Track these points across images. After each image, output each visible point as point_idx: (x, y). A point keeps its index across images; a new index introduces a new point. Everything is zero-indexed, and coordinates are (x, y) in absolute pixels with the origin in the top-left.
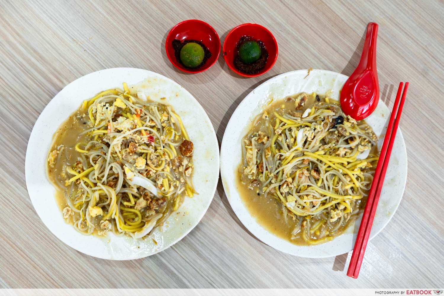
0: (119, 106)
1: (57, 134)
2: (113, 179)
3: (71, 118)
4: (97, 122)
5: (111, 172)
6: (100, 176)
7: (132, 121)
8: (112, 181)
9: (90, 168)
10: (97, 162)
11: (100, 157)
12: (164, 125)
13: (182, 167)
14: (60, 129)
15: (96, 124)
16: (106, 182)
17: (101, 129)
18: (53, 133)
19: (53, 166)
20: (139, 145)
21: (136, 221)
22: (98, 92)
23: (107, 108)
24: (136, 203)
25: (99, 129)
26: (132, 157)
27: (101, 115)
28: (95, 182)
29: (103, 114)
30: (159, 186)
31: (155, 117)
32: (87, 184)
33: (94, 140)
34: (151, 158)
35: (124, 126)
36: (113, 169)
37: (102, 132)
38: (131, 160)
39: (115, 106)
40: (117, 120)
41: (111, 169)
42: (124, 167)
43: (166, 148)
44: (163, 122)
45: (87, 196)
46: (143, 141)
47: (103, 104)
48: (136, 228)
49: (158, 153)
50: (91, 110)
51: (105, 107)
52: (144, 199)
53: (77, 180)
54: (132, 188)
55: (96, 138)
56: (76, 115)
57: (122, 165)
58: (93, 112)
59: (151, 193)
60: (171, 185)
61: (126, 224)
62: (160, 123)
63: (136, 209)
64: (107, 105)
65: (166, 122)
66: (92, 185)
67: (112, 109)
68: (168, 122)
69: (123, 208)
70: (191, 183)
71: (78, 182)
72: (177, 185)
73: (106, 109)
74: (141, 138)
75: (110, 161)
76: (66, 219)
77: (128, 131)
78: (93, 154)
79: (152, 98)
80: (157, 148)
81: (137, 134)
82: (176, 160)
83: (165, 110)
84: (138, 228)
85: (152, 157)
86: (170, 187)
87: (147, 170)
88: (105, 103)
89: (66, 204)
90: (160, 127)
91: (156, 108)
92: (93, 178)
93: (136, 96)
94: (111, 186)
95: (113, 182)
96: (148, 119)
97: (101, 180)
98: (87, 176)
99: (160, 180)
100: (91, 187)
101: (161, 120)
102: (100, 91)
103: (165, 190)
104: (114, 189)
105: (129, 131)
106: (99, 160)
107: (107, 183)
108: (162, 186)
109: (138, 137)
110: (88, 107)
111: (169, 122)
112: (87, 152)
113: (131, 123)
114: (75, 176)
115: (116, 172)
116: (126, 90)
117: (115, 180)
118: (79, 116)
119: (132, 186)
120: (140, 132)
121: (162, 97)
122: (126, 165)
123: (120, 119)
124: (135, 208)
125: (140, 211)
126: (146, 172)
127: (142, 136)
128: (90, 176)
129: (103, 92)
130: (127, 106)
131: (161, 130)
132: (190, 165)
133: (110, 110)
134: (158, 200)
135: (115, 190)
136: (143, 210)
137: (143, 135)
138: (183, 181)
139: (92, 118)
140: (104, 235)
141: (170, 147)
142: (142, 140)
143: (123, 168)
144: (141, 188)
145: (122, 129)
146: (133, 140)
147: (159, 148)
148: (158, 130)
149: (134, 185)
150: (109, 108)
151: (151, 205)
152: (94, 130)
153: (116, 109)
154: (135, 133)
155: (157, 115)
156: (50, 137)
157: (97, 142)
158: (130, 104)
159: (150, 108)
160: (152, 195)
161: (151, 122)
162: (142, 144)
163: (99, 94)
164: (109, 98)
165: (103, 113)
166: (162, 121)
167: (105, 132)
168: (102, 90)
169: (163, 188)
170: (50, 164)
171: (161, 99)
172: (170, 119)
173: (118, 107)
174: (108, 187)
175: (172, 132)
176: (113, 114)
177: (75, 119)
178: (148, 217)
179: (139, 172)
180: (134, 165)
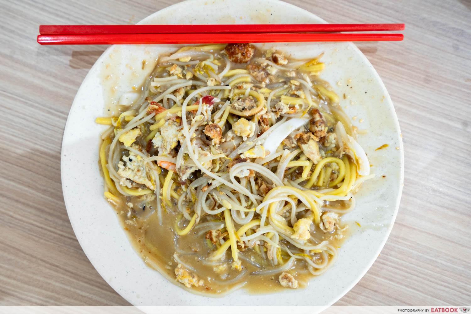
0: (134, 140)
1: (148, 260)
2: (257, 183)
3: (128, 229)
4: (148, 184)
5: (244, 182)
6: (244, 204)
7: (167, 123)
8: (259, 187)
9: (224, 218)
10: (219, 202)
11: (212, 196)
12: (189, 76)
13: (269, 68)
14: (141, 252)
15: (152, 187)
16: (258, 197)
17: (162, 181)
18: (144, 266)
19: (201, 283)
20: (213, 121)
21: (337, 167)
22: (98, 170)
23: (130, 160)
24: (309, 159)
25: (162, 186)
26: (228, 140)
27: (139, 174)
28: (251, 216)
29: (138, 171)
30: (291, 111)
31: (172, 85)
32: (250, 232)
33: (178, 201)
34: (242, 108)
35: (171, 136)
36: (240, 176)
37: (168, 182)
38: (235, 143)
39: (131, 146)
40: (158, 148)
41: (238, 179)
42: (242, 156)
43: (230, 83)
44: (184, 75)
45: (271, 239)
46: (206, 112)
47: (121, 165)
48: (351, 171)
49: (234, 98)
50: (125, 189)
51: (128, 163)
52: (306, 143)
53: (239, 247)
54: (281, 156)
55: (175, 195)
56: (125, 217)
57: (238, 160)
58: (130, 186)
59: (298, 130)
60: (296, 93)
61: (338, 186)
62: (183, 81)
63: (319, 162)
64: (125, 158)
65: (184, 72)
66: (256, 223)
67: (134, 151)
68: (186, 68)
69: (310, 185)
70: (299, 61)
71: (243, 246)
72: (298, 84)
73: (132, 163)
74: (202, 114)
75: (225, 179)
76: (300, 285)
77: (183, 131)
78: (202, 207)
79: (137, 84)
80: (225, 96)
81: (192, 119)
82: (255, 73)
83: (165, 67)
84: (351, 168)
85: (240, 107)
86: (298, 96)
87: (259, 122)
88: (120, 162)
89: (273, 278)
90: (191, 83)
91: (155, 79)
92: (243, 216)
93: (126, 109)
94: (269, 189)
95: (261, 185)
96: (172, 97)
97: (252, 203)
98: (237, 226)
99: (282, 107)
100: (259, 226)
101: (180, 78)
102: (97, 167)
103: (301, 106)
104: (274, 186)
105: (182, 129)
106: (216, 198)
107: (260, 196)
108: (292, 107)
109: (198, 117)
110: (117, 194)
111: (187, 66)
112: (195, 216)
113: (169, 124)
114: (230, 248)
115: (247, 173)
116: (109, 122)
117: (259, 182)
118: (129, 214)
119: (278, 155)
120: (190, 114)
121: (140, 66)
122: (240, 152)
123: (157, 142)
124: (315, 163)
125: (322, 158)
126: (262, 124)
127: (199, 112)
128: (239, 221)
129: (100, 162)
130: (136, 127)
131: (196, 83)
132: (269, 55)
133: (136, 156)
134: (313, 122)
135: (276, 186)
136: (323, 153)
137: (197, 111)
138: (293, 74)
139: (140, 192)
140: (344, 229)
141: (229, 78)
142: (204, 113)
143: (245, 160)
144: (285, 143)
145: (175, 140)
146: (200, 129)
147: (227, 93)
148: (194, 87)
149: (277, 151)
150: (131, 157)
151: (319, 134)
152: (161, 195)
153: (137, 147)
154: (189, 122)
155: (168, 81)
156: (150, 272)
157: (184, 195)
158: (135, 121)
159: (153, 90)
160: (303, 130)
161: (178, 94)
162: (212, 117)
163: (101, 170)
164: (114, 153)
165: (136, 170)
166: (181, 76)
167: (170, 174)
168: (97, 162)
169: (297, 107)
170: (197, 286)
171: (143, 68)
172: (183, 64)
173: (135, 143)
174: (268, 195)
175: (205, 65)
176: (143, 153)
177: (130, 222)
178: (337, 147)
179: (258, 135)
180: (245, 139)
